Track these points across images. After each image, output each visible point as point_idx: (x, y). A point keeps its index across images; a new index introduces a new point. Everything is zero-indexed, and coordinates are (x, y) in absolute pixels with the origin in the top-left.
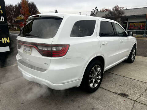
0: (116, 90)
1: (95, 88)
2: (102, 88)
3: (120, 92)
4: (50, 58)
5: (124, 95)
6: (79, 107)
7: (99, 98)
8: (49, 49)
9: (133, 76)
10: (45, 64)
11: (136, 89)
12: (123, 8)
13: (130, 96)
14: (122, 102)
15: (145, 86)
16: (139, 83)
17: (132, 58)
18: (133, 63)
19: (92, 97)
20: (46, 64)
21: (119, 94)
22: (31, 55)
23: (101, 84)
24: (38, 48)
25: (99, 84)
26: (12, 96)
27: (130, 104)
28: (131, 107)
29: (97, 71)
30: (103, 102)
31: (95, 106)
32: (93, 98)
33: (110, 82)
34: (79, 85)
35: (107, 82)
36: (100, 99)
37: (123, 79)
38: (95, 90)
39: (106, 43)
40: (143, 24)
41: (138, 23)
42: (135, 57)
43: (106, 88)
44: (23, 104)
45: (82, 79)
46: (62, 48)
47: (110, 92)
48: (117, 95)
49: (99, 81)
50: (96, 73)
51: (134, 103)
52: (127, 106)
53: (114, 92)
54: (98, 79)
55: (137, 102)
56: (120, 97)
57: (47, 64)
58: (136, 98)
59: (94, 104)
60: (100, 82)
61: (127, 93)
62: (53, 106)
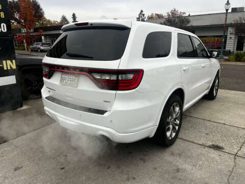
0: (204, 141)
1: (172, 139)
2: (181, 139)
3: (210, 143)
4: (114, 92)
5: (217, 148)
6: (155, 169)
7: (182, 153)
8: (114, 78)
9: (221, 120)
10: (104, 101)
11: (232, 138)
12: (184, 13)
13: (226, 148)
14: (217, 158)
15: (242, 133)
16: (232, 129)
17: (214, 92)
18: (215, 100)
19: (170, 153)
20: (106, 102)
21: (210, 147)
22: (78, 88)
23: (180, 134)
24: (93, 76)
25: (177, 133)
26: (39, 158)
27: (230, 160)
28: (232, 164)
29: (175, 112)
30: (189, 160)
31: (179, 165)
32: (172, 154)
33: (190, 129)
34: (152, 135)
35: (186, 129)
36: (183, 155)
37: (208, 124)
38: (173, 141)
39: (187, 68)
40: (218, 40)
41: (210, 38)
42: (217, 90)
43: (188, 139)
44: (63, 170)
45: (158, 124)
46: (133, 75)
47: (194, 144)
48: (207, 149)
49: (177, 127)
50: (174, 116)
51: (235, 158)
52: (226, 164)
53: (201, 143)
54: (176, 125)
55: (238, 156)
56: (212, 151)
57: (109, 102)
58: (236, 151)
59: (177, 164)
60: (179, 129)
61: (221, 145)
62: (114, 170)
